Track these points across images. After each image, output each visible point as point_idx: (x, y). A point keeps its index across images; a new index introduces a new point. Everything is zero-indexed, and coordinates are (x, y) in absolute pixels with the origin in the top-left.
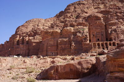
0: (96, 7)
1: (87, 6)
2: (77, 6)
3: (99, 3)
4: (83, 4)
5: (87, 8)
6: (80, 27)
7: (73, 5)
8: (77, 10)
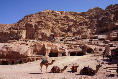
0: (40, 18)
1: (34, 17)
2: (29, 17)
3: (41, 16)
4: (33, 16)
5: (34, 19)
6: (21, 30)
7: (27, 16)
8: (28, 19)
